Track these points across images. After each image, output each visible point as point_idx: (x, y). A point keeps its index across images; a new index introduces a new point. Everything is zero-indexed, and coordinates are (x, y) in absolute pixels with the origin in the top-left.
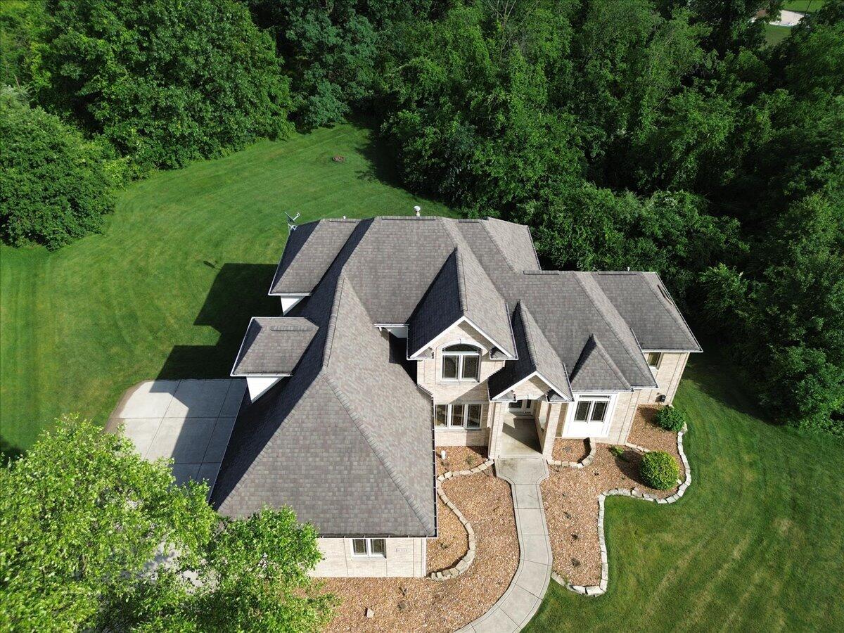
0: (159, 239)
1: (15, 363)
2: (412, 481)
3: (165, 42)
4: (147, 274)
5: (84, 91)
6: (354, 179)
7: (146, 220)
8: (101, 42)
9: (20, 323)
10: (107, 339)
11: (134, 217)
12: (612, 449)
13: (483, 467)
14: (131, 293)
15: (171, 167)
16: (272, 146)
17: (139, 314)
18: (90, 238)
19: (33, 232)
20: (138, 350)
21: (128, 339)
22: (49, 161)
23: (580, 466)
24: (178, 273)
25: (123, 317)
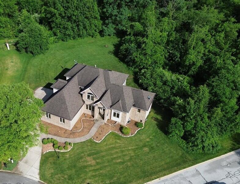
0: (55, 58)
1: (21, 77)
2: (71, 112)
3: (69, 12)
4: (49, 66)
5: (50, 20)
6: (107, 53)
7: (54, 53)
8: (56, 11)
9: (24, 70)
10: (37, 77)
11: (52, 52)
12: (121, 125)
13: (92, 119)
14: (45, 69)
15: (64, 41)
16: (92, 39)
17: (45, 74)
18: (42, 55)
19: (31, 51)
20: (42, 81)
21: (41, 78)
22: (38, 37)
23: (111, 125)
24: (55, 67)
25: (41, 74)
